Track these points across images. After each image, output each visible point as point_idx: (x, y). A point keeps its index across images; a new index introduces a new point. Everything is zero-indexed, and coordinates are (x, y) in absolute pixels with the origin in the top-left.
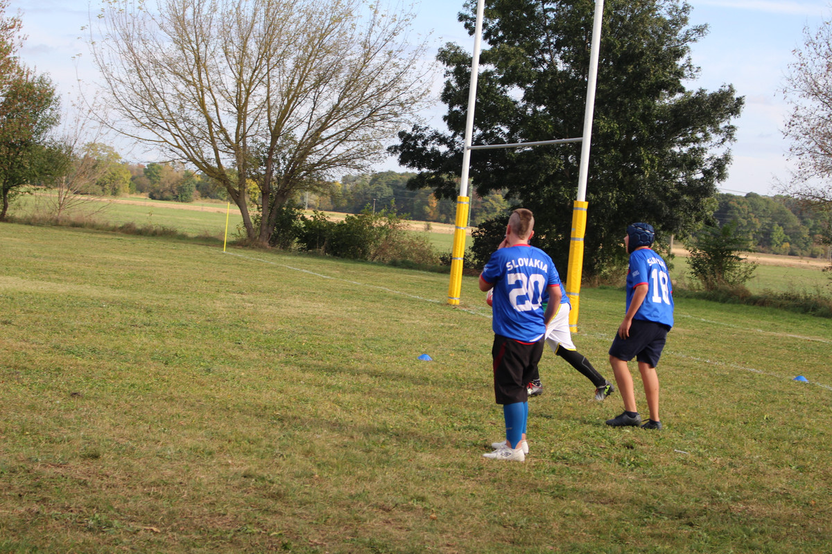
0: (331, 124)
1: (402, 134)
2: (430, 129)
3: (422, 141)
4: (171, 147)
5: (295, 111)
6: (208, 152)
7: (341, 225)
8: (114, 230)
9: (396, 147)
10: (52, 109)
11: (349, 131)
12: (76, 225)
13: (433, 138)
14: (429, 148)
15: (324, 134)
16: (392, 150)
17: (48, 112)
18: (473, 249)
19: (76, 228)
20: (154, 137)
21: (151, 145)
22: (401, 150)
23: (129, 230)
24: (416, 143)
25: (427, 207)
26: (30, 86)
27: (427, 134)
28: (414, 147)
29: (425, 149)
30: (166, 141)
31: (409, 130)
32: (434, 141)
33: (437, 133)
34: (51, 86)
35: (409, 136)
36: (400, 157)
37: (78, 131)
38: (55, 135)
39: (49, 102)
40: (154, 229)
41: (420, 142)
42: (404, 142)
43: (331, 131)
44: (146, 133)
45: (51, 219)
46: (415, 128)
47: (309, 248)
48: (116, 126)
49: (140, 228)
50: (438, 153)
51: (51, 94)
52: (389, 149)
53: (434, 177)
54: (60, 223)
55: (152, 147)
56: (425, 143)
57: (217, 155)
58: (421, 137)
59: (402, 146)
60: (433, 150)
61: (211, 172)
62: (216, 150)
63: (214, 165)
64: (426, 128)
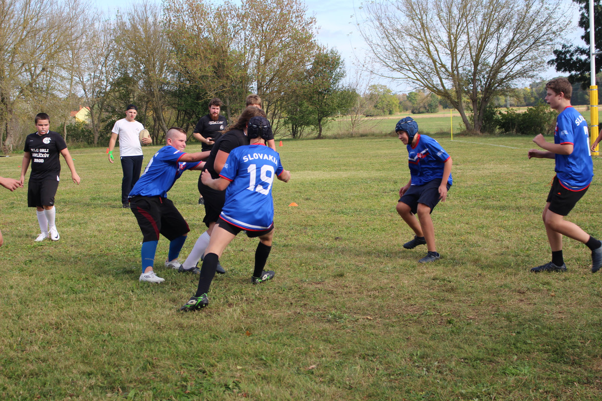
0: (510, 51)
1: (556, 52)
2: (574, 46)
3: (570, 54)
4: (413, 81)
5: (486, 47)
6: (436, 80)
7: (525, 114)
8: (386, 135)
9: (553, 61)
10: (340, 68)
11: (521, 55)
12: (363, 136)
13: (576, 51)
14: (574, 58)
15: (507, 59)
16: (551, 62)
17: (338, 70)
19: (363, 137)
20: (402, 76)
21: (401, 81)
22: (556, 62)
24: (565, 56)
25: (586, 96)
26: (326, 56)
27: (572, 49)
28: (565, 59)
29: (572, 59)
30: (409, 77)
31: (560, 48)
32: (577, 53)
33: (578, 48)
34: (338, 54)
35: (561, 52)
36: (557, 66)
37: (358, 78)
38: (344, 83)
39: (338, 64)
41: (568, 55)
42: (558, 56)
43: (511, 56)
44: (396, 74)
45: (348, 134)
46: (564, 46)
47: (506, 131)
48: (380, 74)
50: (581, 60)
51: (339, 59)
52: (549, 62)
53: (580, 75)
54: (354, 135)
55: (401, 82)
56: (572, 55)
57: (441, 81)
58: (568, 51)
59: (557, 59)
60: (577, 59)
61: (439, 92)
62: (441, 79)
63: (441, 88)
64: (571, 46)
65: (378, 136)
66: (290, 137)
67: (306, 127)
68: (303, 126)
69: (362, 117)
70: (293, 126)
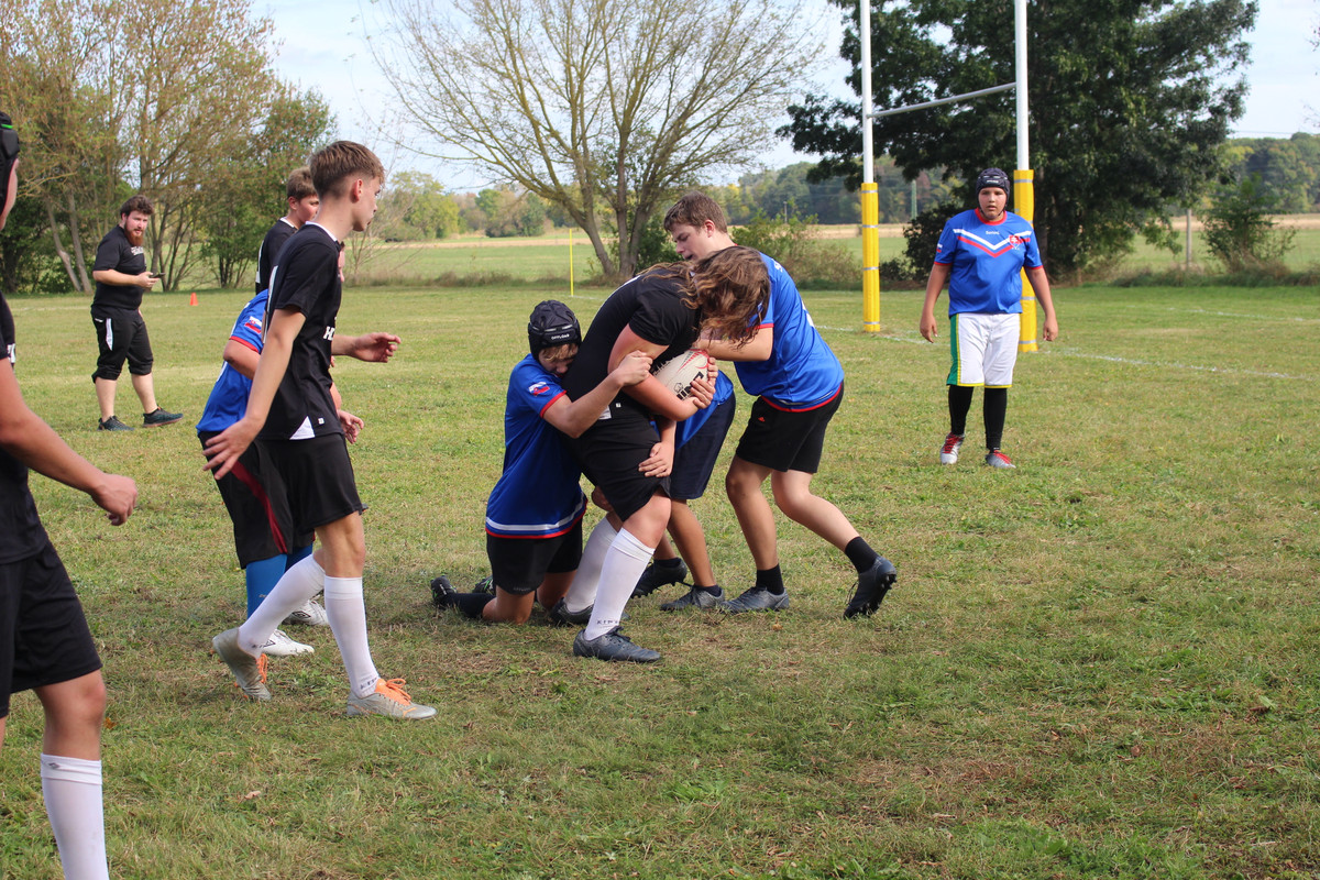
0: (697, 106)
1: (792, 110)
2: (830, 98)
3: (822, 115)
4: (489, 165)
5: (647, 95)
6: (538, 165)
8: (429, 284)
9: (786, 128)
10: (328, 133)
11: (721, 114)
12: (377, 284)
13: (835, 109)
14: (831, 123)
15: (690, 122)
16: (782, 132)
18: (908, 253)
19: (378, 288)
20: (464, 153)
21: (461, 165)
22: (792, 131)
23: (449, 282)
24: (812, 120)
26: (296, 106)
27: (827, 105)
28: (811, 125)
29: (825, 126)
30: (480, 157)
31: (800, 102)
32: (837, 114)
33: (839, 103)
34: (323, 102)
35: (802, 111)
36: (795, 140)
39: (323, 124)
40: (481, 277)
41: (818, 118)
42: (797, 119)
43: (698, 117)
44: (452, 150)
46: (809, 98)
48: (413, 146)
49: (462, 277)
50: (844, 129)
51: (324, 113)
52: (778, 132)
53: (842, 161)
54: (357, 283)
55: (463, 167)
56: (825, 117)
57: (550, 167)
58: (818, 110)
59: (795, 126)
60: (836, 125)
61: (545, 191)
62: (548, 162)
63: (549, 182)
64: (824, 98)
65: (412, 285)
66: (216, 284)
67: (250, 262)
68: (244, 261)
69: (375, 243)
70: (221, 260)
